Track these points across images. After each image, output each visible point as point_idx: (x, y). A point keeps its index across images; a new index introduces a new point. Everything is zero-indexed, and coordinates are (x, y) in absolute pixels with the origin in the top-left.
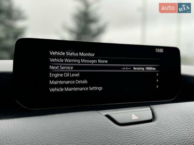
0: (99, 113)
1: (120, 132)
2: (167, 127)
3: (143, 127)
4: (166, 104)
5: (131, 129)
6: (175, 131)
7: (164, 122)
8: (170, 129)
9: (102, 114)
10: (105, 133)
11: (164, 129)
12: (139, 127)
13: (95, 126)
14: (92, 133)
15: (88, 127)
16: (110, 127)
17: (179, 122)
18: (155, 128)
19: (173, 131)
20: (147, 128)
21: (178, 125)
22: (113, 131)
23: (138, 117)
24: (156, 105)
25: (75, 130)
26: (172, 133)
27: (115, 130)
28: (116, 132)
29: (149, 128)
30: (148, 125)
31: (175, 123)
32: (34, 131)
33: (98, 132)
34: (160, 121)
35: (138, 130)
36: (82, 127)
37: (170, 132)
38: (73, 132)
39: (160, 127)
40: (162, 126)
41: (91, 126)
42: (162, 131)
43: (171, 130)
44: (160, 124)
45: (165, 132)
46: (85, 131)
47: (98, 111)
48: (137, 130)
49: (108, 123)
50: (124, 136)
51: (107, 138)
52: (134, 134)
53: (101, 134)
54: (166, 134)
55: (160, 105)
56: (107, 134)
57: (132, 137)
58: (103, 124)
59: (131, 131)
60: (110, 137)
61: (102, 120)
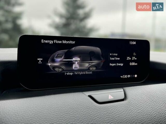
0: (83, 94)
1: (99, 108)
2: (135, 105)
3: (116, 105)
4: (136, 87)
6: (141, 108)
7: (133, 101)
10: (88, 109)
12: (114, 105)
13: (80, 104)
14: (78, 110)
15: (75, 105)
16: (92, 105)
17: (144, 101)
18: (125, 106)
19: (139, 108)
20: (120, 105)
21: (144, 103)
22: (94, 108)
23: (113, 97)
24: (128, 87)
26: (139, 109)
27: (95, 107)
28: (96, 109)
30: (121, 103)
31: (142, 102)
32: (35, 109)
33: (83, 109)
34: (130, 101)
35: (113, 107)
36: (71, 105)
37: (137, 109)
38: (64, 109)
39: (130, 105)
41: (78, 105)
42: (131, 108)
43: (138, 107)
44: (130, 103)
46: (73, 108)
47: (83, 92)
49: (90, 102)
50: (102, 112)
51: (89, 113)
52: (110, 110)
53: (85, 111)
54: (134, 110)
55: (131, 87)
56: (89, 110)
57: (108, 113)
58: (86, 103)
59: (107, 108)
60: (91, 112)
61: (86, 100)
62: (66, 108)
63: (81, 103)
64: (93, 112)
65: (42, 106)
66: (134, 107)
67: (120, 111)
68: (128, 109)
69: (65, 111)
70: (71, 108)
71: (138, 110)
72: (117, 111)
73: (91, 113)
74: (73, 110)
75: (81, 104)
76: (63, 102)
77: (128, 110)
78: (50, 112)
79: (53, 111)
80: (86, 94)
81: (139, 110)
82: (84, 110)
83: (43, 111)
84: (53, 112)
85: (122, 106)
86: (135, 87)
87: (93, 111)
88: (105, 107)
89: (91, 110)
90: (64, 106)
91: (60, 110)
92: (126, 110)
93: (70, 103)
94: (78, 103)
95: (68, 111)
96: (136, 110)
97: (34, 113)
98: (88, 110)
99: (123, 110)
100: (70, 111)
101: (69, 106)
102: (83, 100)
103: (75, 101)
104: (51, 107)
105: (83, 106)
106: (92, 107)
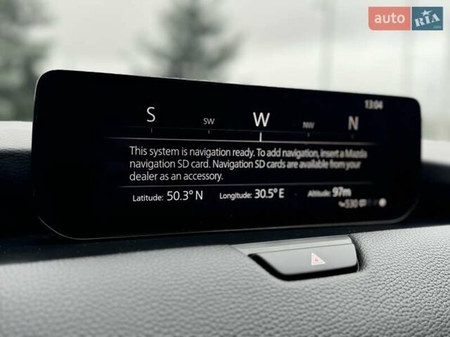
0: (234, 251)
1: (284, 295)
2: (391, 284)
3: (336, 283)
4: (388, 231)
5: (310, 289)
6: (408, 294)
7: (384, 272)
8: (398, 289)
9: (242, 253)
10: (250, 296)
11: (383, 288)
12: (328, 284)
13: (226, 280)
14: (220, 296)
15: (212, 282)
16: (262, 284)
17: (417, 272)
18: (364, 286)
19: (404, 292)
20: (346, 285)
21: (417, 279)
22: (267, 292)
24: (365, 233)
25: (182, 289)
26: (403, 297)
27: (272, 290)
29: (350, 286)
30: (349, 278)
31: (409, 274)
32: (86, 292)
33: (234, 295)
34: (376, 271)
35: (326, 290)
36: (198, 283)
37: (399, 296)
38: (176, 295)
40: (379, 282)
41: (219, 281)
42: (380, 294)
43: (400, 290)
44: (374, 277)
45: (387, 295)
46: (205, 292)
47: (233, 246)
48: (323, 291)
49: (257, 273)
50: (293, 304)
51: (256, 309)
52: (317, 299)
53: (240, 300)
54: (388, 300)
55: (375, 233)
56: (255, 298)
57: (311, 306)
58: (245, 276)
59: (308, 294)
60: (261, 306)
61: (243, 267)
62: (183, 291)
63: (227, 277)
64: (265, 305)
65: (106, 284)
66: (389, 291)
67: (347, 303)
68: (370, 297)
69: (179, 301)
70: (198, 292)
71: (401, 300)
72: (338, 301)
73: (261, 309)
74: (203, 297)
75: (229, 279)
76: (172, 272)
77: (372, 299)
78: (133, 302)
79: (141, 299)
80: (241, 250)
81: (404, 301)
82: (239, 297)
83: (110, 301)
84: (141, 302)
85: (353, 288)
86: (384, 231)
87: (267, 300)
88: (301, 289)
89: (261, 298)
90: (176, 286)
91: (165, 298)
92: (366, 299)
93: (194, 275)
94: (219, 276)
95: (189, 301)
96: (393, 300)
97: (82, 305)
98: (250, 299)
99: (356, 299)
100: (195, 301)
101: (192, 284)
102: (233, 269)
103: (209, 271)
104: (136, 289)
105: (234, 285)
106: (261, 290)
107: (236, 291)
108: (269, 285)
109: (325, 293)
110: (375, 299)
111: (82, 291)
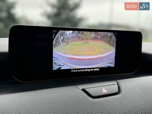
0: (77, 88)
1: (93, 104)
2: (129, 99)
7: (127, 94)
12: (108, 99)
14: (72, 105)
15: (69, 100)
16: (86, 100)
17: (138, 94)
18: (120, 100)
19: (133, 102)
20: (114, 100)
21: (138, 97)
23: (107, 91)
24: (121, 80)
30: (115, 97)
31: (136, 95)
34: (124, 94)
36: (65, 100)
40: (125, 98)
42: (125, 102)
46: (67, 104)
49: (84, 96)
56: (83, 105)
58: (80, 97)
61: (80, 94)
62: (59, 104)
65: (34, 102)
66: (129, 101)
67: (114, 106)
68: (122, 103)
70: (65, 104)
71: (132, 104)
73: (85, 109)
75: (75, 99)
76: (56, 97)
77: (122, 104)
78: (43, 108)
80: (79, 87)
82: (78, 105)
83: (35, 108)
85: (116, 101)
86: (128, 79)
88: (99, 101)
90: (57, 102)
92: (121, 104)
93: (63, 97)
95: (61, 107)
96: (130, 104)
97: (26, 109)
99: (117, 104)
101: (62, 101)
102: (77, 95)
103: (68, 96)
104: (44, 103)
105: (77, 101)
106: (86, 102)
107: (77, 103)
108: (88, 100)
109: (107, 103)
110: (124, 104)
111: (26, 104)
